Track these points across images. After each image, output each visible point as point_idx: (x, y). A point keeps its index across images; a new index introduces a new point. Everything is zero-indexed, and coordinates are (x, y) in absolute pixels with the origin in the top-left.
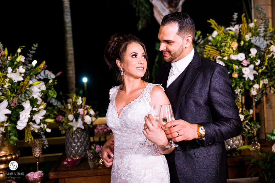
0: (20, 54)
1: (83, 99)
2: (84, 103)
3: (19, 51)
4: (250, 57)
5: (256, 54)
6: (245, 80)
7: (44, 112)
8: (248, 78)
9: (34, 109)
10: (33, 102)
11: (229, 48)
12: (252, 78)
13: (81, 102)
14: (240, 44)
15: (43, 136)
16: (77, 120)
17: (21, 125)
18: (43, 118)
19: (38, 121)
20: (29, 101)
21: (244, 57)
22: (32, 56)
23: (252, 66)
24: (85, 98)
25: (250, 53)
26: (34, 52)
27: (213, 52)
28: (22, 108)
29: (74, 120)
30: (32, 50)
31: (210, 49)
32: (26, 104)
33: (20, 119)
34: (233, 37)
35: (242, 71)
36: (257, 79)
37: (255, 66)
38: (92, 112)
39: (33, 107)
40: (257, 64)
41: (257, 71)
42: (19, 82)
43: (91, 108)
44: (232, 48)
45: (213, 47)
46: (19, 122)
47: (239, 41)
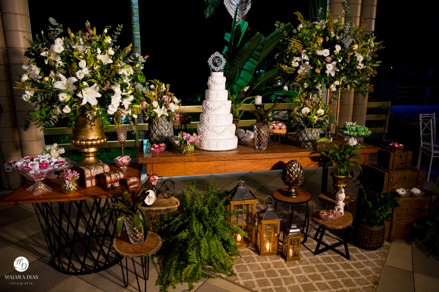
0: (107, 35)
1: (167, 86)
2: (168, 90)
3: (106, 31)
4: (334, 53)
5: (340, 52)
6: (327, 76)
7: (132, 98)
8: (330, 74)
9: (123, 94)
10: (123, 87)
11: (314, 43)
12: (333, 75)
13: (164, 89)
14: (326, 40)
15: (131, 122)
16: (161, 108)
17: (112, 109)
18: (130, 103)
19: (126, 107)
20: (120, 85)
21: (328, 54)
22: (117, 37)
23: (334, 63)
24: (169, 85)
25: (335, 49)
26: (119, 33)
27: (298, 45)
28: (113, 92)
29: (159, 106)
30: (116, 31)
31: (296, 42)
32: (117, 88)
33: (112, 104)
34: (319, 32)
35: (326, 67)
36: (338, 76)
37: (338, 63)
38: (176, 100)
39: (123, 92)
40: (340, 61)
41: (339, 68)
42: (109, 65)
43: (174, 95)
44: (317, 43)
45: (298, 40)
46: (110, 107)
47: (324, 37)
